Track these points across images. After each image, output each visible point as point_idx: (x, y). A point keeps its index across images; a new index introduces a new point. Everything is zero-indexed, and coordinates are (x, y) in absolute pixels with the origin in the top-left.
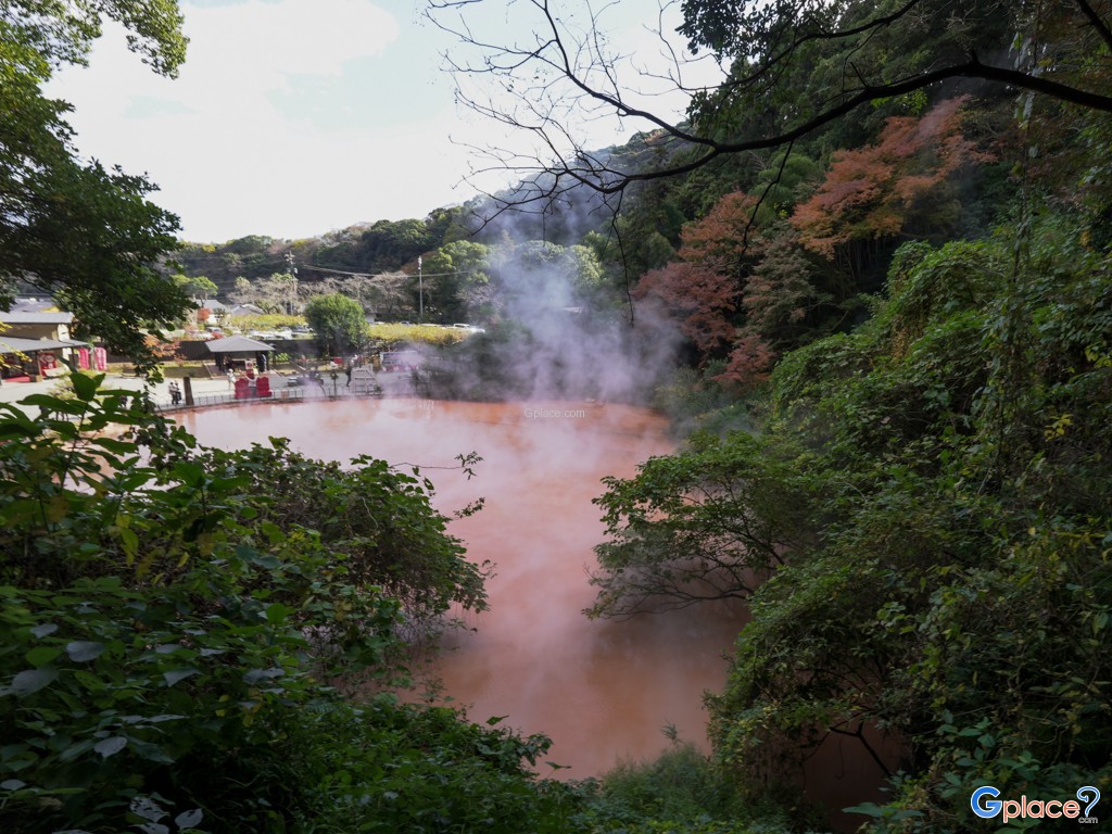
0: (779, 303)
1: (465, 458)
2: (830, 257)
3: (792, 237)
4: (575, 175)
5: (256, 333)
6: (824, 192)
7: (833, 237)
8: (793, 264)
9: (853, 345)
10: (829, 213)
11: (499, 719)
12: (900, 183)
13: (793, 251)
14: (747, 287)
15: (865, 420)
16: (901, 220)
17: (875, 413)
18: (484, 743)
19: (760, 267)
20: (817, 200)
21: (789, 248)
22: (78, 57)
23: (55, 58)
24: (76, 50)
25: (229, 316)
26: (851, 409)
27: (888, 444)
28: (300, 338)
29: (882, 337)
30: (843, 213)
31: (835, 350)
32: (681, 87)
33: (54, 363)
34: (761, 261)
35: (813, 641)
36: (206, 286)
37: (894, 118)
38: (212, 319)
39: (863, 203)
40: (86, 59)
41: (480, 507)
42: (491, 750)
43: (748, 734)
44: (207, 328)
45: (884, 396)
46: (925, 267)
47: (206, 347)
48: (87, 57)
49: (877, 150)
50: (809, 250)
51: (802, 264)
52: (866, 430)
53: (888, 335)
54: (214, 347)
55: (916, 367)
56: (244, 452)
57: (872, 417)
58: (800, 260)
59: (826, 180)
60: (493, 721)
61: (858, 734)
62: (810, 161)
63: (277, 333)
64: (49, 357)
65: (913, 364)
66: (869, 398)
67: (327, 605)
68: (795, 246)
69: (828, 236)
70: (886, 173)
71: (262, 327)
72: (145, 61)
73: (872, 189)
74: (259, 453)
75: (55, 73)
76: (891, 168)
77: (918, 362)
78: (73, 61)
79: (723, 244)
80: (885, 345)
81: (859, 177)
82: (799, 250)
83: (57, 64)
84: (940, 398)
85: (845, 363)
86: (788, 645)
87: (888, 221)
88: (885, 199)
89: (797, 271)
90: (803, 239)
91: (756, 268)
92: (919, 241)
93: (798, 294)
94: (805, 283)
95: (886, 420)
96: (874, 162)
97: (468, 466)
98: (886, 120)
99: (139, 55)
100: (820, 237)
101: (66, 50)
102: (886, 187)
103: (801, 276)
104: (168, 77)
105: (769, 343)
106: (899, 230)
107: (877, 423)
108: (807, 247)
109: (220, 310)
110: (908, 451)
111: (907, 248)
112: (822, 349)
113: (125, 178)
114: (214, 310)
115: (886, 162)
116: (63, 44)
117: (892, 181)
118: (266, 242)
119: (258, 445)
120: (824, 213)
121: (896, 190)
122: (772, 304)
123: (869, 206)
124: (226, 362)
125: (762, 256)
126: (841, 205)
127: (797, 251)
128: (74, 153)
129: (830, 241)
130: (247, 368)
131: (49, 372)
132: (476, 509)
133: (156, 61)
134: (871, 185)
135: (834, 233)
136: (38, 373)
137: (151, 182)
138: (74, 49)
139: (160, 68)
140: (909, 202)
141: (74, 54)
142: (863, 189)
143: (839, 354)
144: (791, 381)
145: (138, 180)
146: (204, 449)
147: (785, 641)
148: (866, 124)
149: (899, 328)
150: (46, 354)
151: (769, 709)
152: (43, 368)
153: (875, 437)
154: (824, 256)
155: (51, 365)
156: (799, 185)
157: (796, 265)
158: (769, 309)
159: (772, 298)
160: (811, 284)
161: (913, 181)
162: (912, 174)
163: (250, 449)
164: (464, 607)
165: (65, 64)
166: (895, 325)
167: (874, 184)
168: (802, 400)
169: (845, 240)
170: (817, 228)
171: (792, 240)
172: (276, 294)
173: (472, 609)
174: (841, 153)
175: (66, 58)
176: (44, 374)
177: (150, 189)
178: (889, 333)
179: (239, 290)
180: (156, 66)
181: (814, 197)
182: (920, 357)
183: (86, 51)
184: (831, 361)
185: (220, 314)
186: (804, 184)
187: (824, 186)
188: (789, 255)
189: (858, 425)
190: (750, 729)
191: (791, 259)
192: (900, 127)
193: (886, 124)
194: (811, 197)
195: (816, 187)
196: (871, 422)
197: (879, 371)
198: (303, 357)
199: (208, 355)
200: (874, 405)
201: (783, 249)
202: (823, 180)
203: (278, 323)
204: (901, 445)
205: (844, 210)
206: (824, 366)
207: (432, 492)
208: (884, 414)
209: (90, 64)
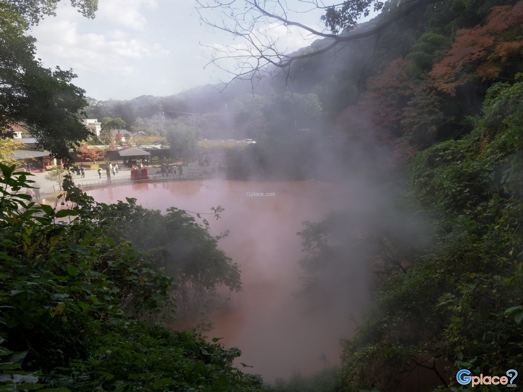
0: (421, 123)
1: (216, 209)
2: (454, 95)
3: (430, 83)
4: (266, 58)
5: (144, 146)
6: (451, 55)
7: (456, 83)
8: (430, 99)
9: (456, 147)
10: (454, 68)
11: (218, 339)
12: (498, 47)
13: (430, 92)
14: (404, 114)
15: (454, 190)
16: (499, 69)
17: (461, 186)
18: (205, 349)
19: (411, 102)
20: (447, 60)
21: (428, 90)
22: (51, 11)
23: (41, 13)
24: (51, 8)
25: (131, 138)
26: (446, 184)
27: (468, 205)
28: (164, 148)
29: (475, 141)
30: (462, 67)
31: (445, 150)
32: (318, 7)
33: (50, 163)
34: (412, 99)
35: (403, 313)
36: (120, 122)
37: (496, 7)
38: (123, 139)
39: (475, 61)
40: (55, 12)
41: (227, 235)
42: (209, 352)
43: (357, 360)
44: (121, 144)
45: (467, 176)
46: (501, 99)
47: (118, 154)
48: (56, 11)
49: (485, 27)
50: (440, 91)
51: (435, 99)
52: (454, 197)
53: (478, 140)
54: (122, 154)
55: (488, 159)
56: (114, 205)
57: (458, 189)
58: (435, 97)
59: (452, 48)
60: (215, 340)
61: (434, 368)
62: (443, 37)
63: (154, 146)
64: (48, 160)
65: (488, 157)
66: (459, 178)
67: (135, 277)
68: (432, 89)
69: (452, 82)
70: (489, 41)
71: (146, 143)
72: (79, 11)
73: (480, 52)
74: (121, 206)
75: (41, 20)
76: (493, 38)
77: (490, 156)
78: (49, 14)
79: (390, 90)
80: (476, 146)
81: (473, 45)
82: (435, 91)
83: (42, 16)
84: (490, 176)
85: (450, 157)
86: (389, 314)
87: (491, 70)
88: (489, 57)
89: (432, 103)
90: (437, 84)
91: (409, 103)
92: (503, 82)
93: (433, 117)
94: (437, 110)
95: (468, 190)
96: (483, 35)
97: (217, 213)
98: (491, 8)
99: (77, 8)
100: (447, 83)
101: (46, 9)
102: (489, 50)
103: (435, 106)
104: (90, 18)
105: (415, 146)
106: (497, 76)
107: (461, 192)
108: (439, 89)
109: (127, 134)
110: (479, 208)
111: (495, 87)
112: (437, 149)
113: (61, 72)
114: (124, 135)
115: (491, 34)
116: (45, 6)
117: (494, 46)
118: (150, 98)
119: (121, 202)
120: (450, 68)
121: (496, 52)
122: (417, 124)
123: (480, 62)
124: (129, 162)
125: (413, 96)
126: (461, 63)
127: (433, 92)
128: (40, 61)
129: (453, 84)
130: (138, 164)
131: (48, 167)
132: (224, 236)
133: (84, 10)
134: (480, 50)
135: (456, 79)
136: (43, 168)
137: (73, 73)
138: (50, 8)
139: (86, 14)
140: (504, 58)
141: (50, 10)
142: (475, 52)
143: (447, 152)
144: (420, 168)
145: (68, 72)
146: (98, 204)
147: (388, 312)
148: (479, 12)
149: (485, 136)
150: (47, 159)
151: (372, 348)
152: (45, 165)
153: (460, 200)
154: (450, 94)
155: (49, 164)
156: (436, 52)
157: (432, 100)
158: (415, 127)
159: (417, 120)
160: (441, 111)
161: (506, 44)
162: (507, 41)
163: (117, 203)
164: (230, 289)
165: (45, 16)
166: (483, 134)
167: (482, 48)
168: (422, 179)
169: (462, 84)
170: (446, 77)
171: (430, 85)
172: (153, 126)
173: (234, 290)
174: (463, 31)
175: (47, 13)
176: (46, 168)
177: (73, 77)
178: (479, 139)
179: (136, 124)
180: (84, 13)
181: (445, 59)
182: (492, 153)
183: (55, 8)
184: (442, 156)
185: (127, 136)
186: (439, 51)
187: (451, 51)
188: (428, 94)
189: (450, 193)
190: (359, 358)
191: (429, 97)
192: (500, 12)
193: (491, 11)
194: (443, 59)
195: (447, 52)
196: (457, 191)
197: (467, 161)
198: (165, 158)
199: (120, 158)
200: (460, 182)
201: (425, 91)
202: (451, 48)
203: (154, 140)
204: (475, 205)
205: (462, 65)
206: (438, 159)
207: (208, 226)
208: (466, 187)
209: (57, 14)
